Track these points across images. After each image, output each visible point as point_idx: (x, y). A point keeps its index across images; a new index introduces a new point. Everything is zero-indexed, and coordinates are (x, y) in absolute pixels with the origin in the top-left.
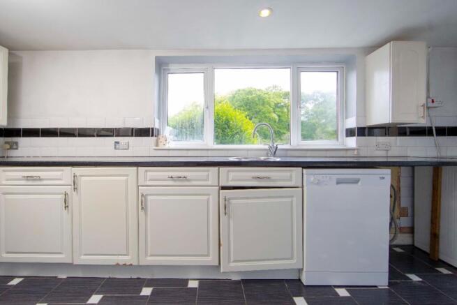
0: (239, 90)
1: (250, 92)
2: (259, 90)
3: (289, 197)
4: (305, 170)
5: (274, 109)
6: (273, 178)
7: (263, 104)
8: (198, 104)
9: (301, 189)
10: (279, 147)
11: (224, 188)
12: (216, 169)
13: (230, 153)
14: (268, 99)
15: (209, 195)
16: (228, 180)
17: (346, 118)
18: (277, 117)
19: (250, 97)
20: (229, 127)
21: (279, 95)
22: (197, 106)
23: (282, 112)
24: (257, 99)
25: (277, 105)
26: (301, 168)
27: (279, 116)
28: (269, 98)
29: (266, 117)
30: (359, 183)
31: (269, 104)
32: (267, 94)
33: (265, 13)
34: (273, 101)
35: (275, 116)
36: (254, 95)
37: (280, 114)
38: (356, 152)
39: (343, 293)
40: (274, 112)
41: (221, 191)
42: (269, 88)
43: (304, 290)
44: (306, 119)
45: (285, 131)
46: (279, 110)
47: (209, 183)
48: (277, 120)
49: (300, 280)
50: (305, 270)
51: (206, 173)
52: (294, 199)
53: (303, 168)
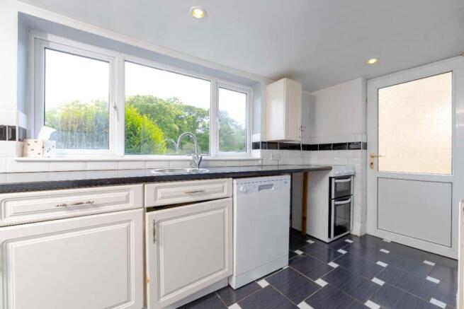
0: (138, 96)
1: (151, 100)
2: (161, 100)
3: (220, 208)
4: (235, 181)
5: (175, 120)
6: (207, 191)
7: (164, 114)
8: (82, 103)
9: (231, 199)
10: (203, 157)
11: (149, 209)
12: (140, 186)
13: (149, 165)
14: (169, 110)
15: (129, 221)
16: (155, 199)
17: (253, 133)
18: (177, 128)
19: (150, 105)
20: (135, 134)
21: (180, 108)
22: (80, 106)
23: (183, 124)
24: (158, 108)
25: (177, 117)
26: (231, 179)
27: (180, 127)
28: (171, 109)
29: (167, 127)
30: (273, 188)
31: (170, 114)
32: (168, 104)
33: (198, 13)
34: (175, 112)
35: (175, 126)
36: (155, 104)
37: (181, 125)
38: (260, 162)
39: (264, 284)
40: (175, 123)
41: (147, 214)
42: (170, 99)
43: (234, 295)
44: (203, 132)
45: (185, 142)
46: (179, 121)
47: (131, 205)
48: (178, 131)
49: (229, 286)
50: (235, 275)
51: (124, 194)
52: (226, 209)
53: (234, 178)
